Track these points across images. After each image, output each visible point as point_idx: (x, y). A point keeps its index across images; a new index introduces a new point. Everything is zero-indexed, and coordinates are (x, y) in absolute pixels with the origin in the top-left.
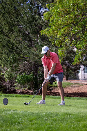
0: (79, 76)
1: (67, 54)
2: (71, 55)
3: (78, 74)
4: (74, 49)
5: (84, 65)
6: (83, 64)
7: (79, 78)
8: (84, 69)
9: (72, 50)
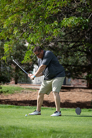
1: (17, 50)
2: (21, 52)
6: (36, 64)
9: (23, 45)
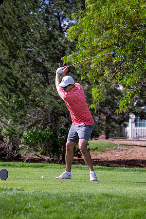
0: (127, 132)
1: (107, 96)
2: (113, 97)
3: (126, 129)
4: (118, 86)
5: (136, 114)
6: (133, 113)
7: (128, 135)
8: (136, 121)
9: (115, 89)
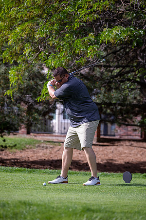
0: (53, 126)
2: (36, 83)
3: (51, 122)
4: (43, 69)
6: (60, 102)
9: (39, 72)
